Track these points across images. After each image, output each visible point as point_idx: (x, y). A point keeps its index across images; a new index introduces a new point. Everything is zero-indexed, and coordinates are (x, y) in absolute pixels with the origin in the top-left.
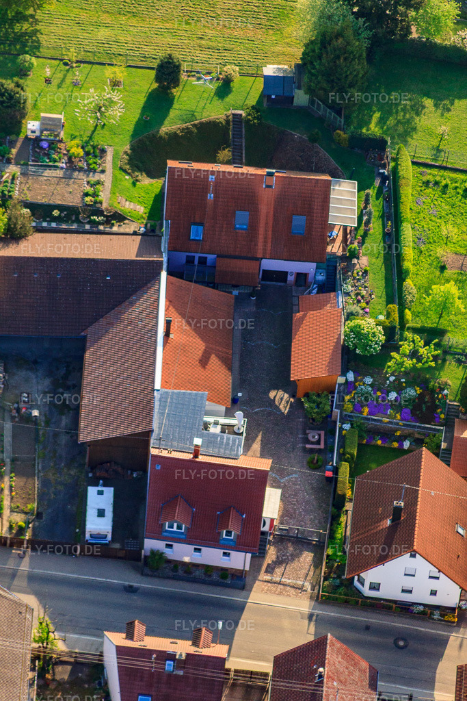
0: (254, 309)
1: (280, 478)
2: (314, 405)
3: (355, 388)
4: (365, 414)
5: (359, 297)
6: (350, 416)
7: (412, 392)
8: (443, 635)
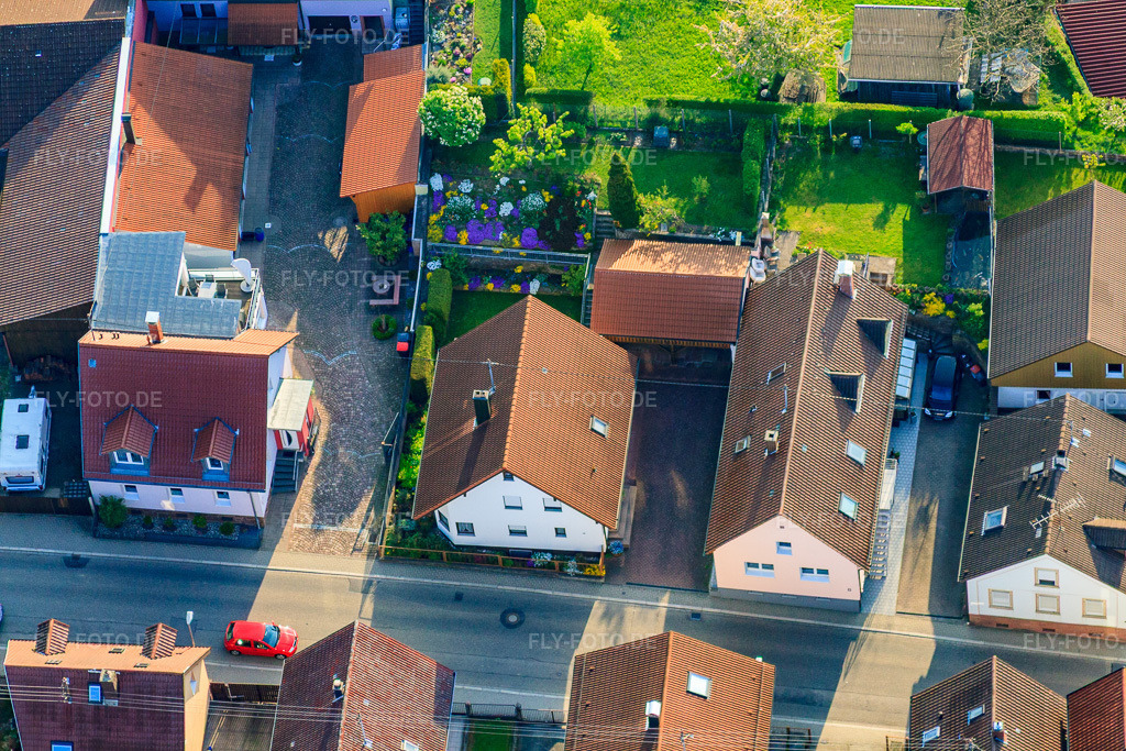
0: (298, 81)
1: (328, 359)
2: (376, 236)
3: (445, 201)
4: (463, 242)
5: (457, 50)
6: (438, 248)
7: (537, 201)
8: (582, 600)
